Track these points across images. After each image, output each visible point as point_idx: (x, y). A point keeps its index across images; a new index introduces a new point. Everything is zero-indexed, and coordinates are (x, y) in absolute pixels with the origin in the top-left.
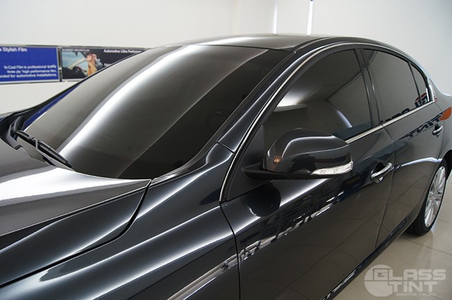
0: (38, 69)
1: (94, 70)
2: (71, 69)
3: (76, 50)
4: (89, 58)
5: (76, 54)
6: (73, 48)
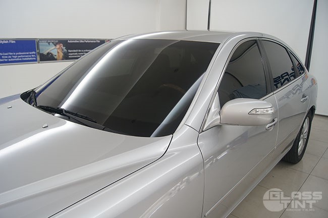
0: (23, 55)
1: (61, 54)
2: (45, 54)
4: (58, 46)
5: (49, 43)
6: (47, 40)
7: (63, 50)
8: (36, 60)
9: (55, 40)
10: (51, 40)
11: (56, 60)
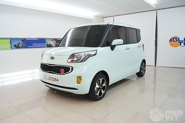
0: (41, 45)
1: (55, 45)
2: (49, 44)
3: (50, 39)
4: (53, 41)
5: (50, 40)
6: (49, 39)
7: (55, 43)
8: (45, 47)
9: (53, 39)
10: (51, 39)
11: (53, 47)
